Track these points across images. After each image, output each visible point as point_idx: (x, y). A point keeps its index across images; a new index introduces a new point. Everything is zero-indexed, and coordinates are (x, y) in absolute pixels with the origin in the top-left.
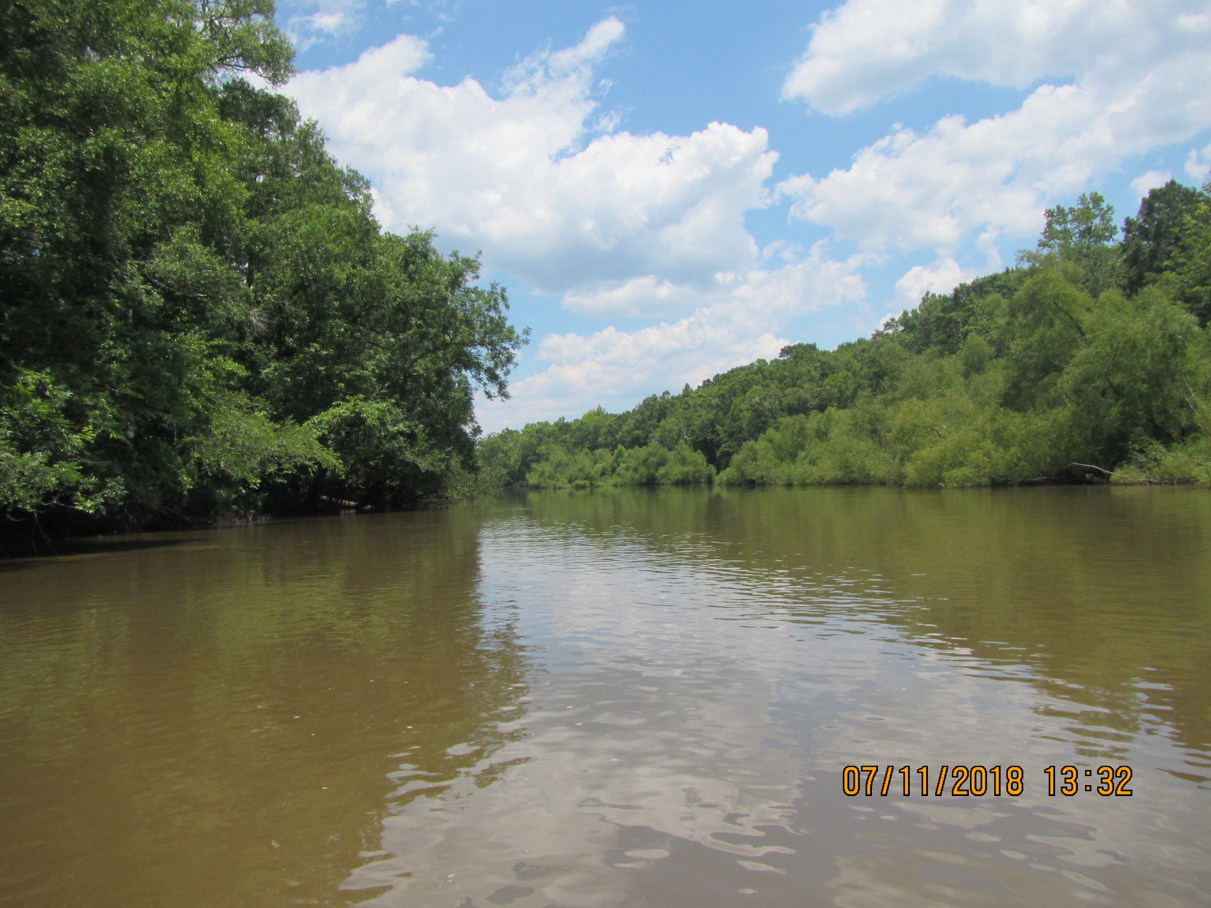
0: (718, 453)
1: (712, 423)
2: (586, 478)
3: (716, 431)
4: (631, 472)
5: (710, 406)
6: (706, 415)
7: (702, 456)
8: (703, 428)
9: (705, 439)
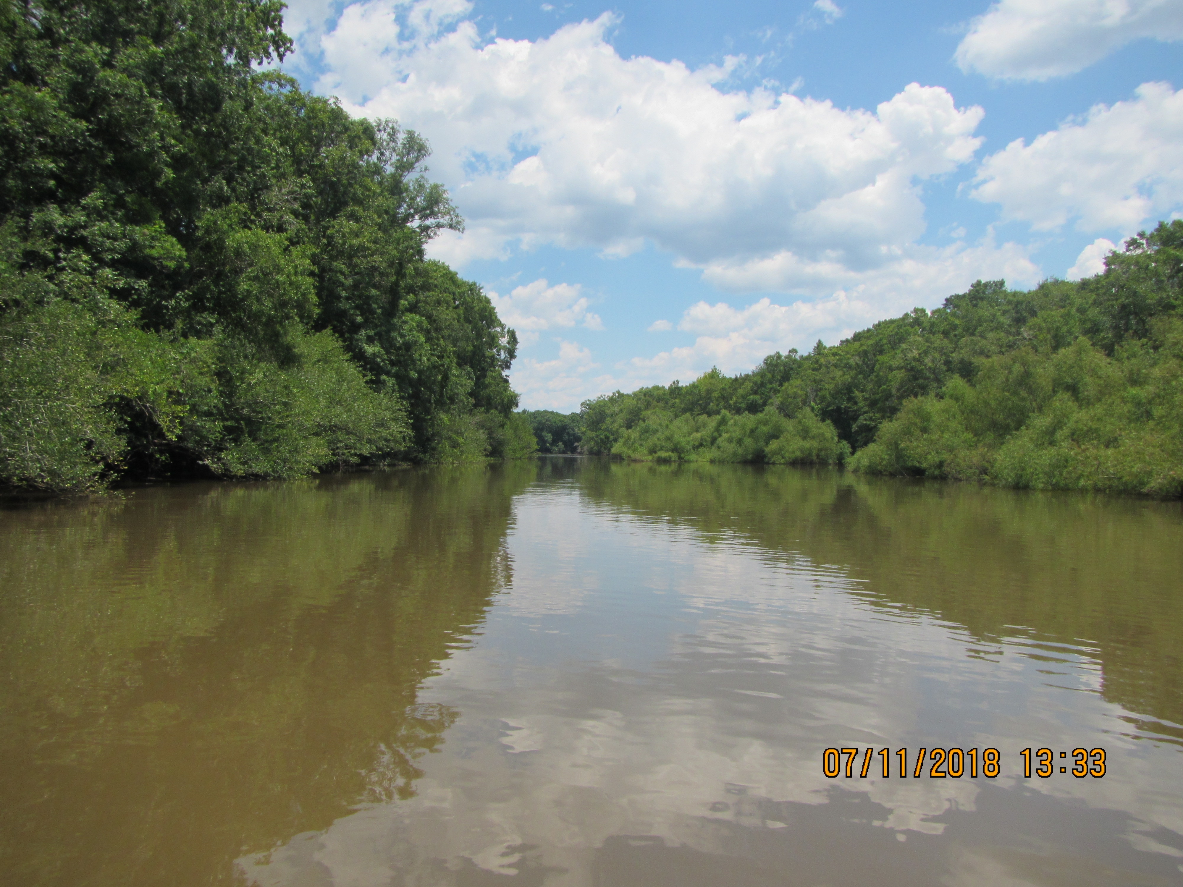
0: (854, 427)
1: (849, 389)
2: (675, 450)
3: (853, 398)
4: (733, 445)
5: (848, 366)
6: (841, 377)
7: (832, 428)
8: (837, 394)
9: (839, 409)
